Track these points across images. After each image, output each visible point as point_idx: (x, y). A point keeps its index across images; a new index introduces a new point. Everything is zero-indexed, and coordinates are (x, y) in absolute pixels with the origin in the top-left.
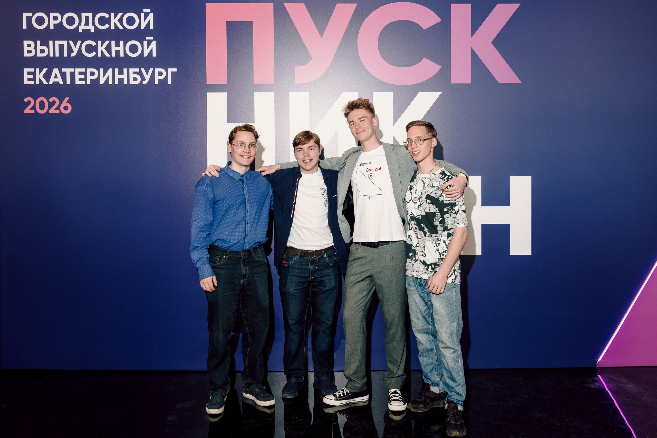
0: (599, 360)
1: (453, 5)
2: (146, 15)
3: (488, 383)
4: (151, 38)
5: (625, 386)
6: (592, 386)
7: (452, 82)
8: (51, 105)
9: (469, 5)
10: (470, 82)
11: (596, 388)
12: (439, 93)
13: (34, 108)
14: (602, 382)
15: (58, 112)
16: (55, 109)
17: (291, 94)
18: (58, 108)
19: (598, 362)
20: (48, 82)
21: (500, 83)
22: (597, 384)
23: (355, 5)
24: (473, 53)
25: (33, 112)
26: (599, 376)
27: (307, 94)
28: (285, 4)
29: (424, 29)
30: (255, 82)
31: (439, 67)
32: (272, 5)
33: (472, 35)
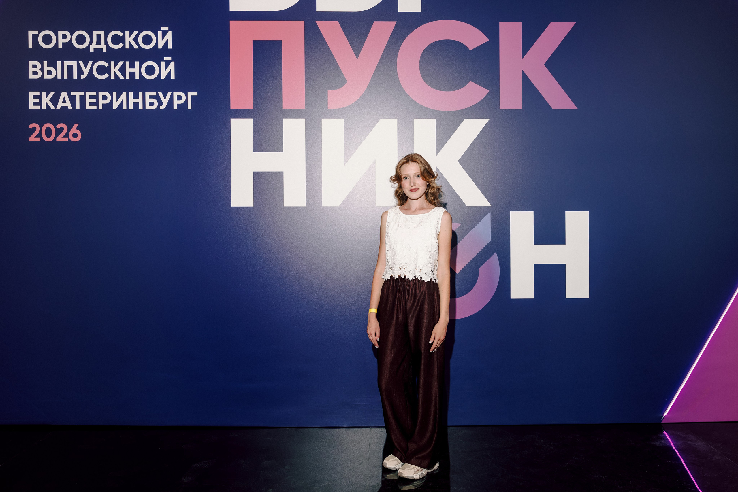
0: (664, 415)
1: (501, 24)
2: (164, 33)
3: (542, 440)
4: (170, 59)
5: (694, 444)
6: (658, 444)
7: (501, 108)
8: (59, 131)
9: (520, 24)
10: (521, 108)
11: (662, 446)
12: (487, 120)
13: (39, 135)
14: (668, 439)
15: (66, 139)
16: (63, 137)
17: (323, 120)
18: (66, 135)
19: (664, 417)
20: (56, 106)
21: (554, 108)
22: (663, 442)
23: (395, 23)
24: (524, 75)
25: (39, 139)
26: (664, 432)
27: (342, 121)
28: (317, 22)
29: (470, 49)
30: (284, 107)
31: (487, 91)
32: (302, 23)
33: (523, 56)
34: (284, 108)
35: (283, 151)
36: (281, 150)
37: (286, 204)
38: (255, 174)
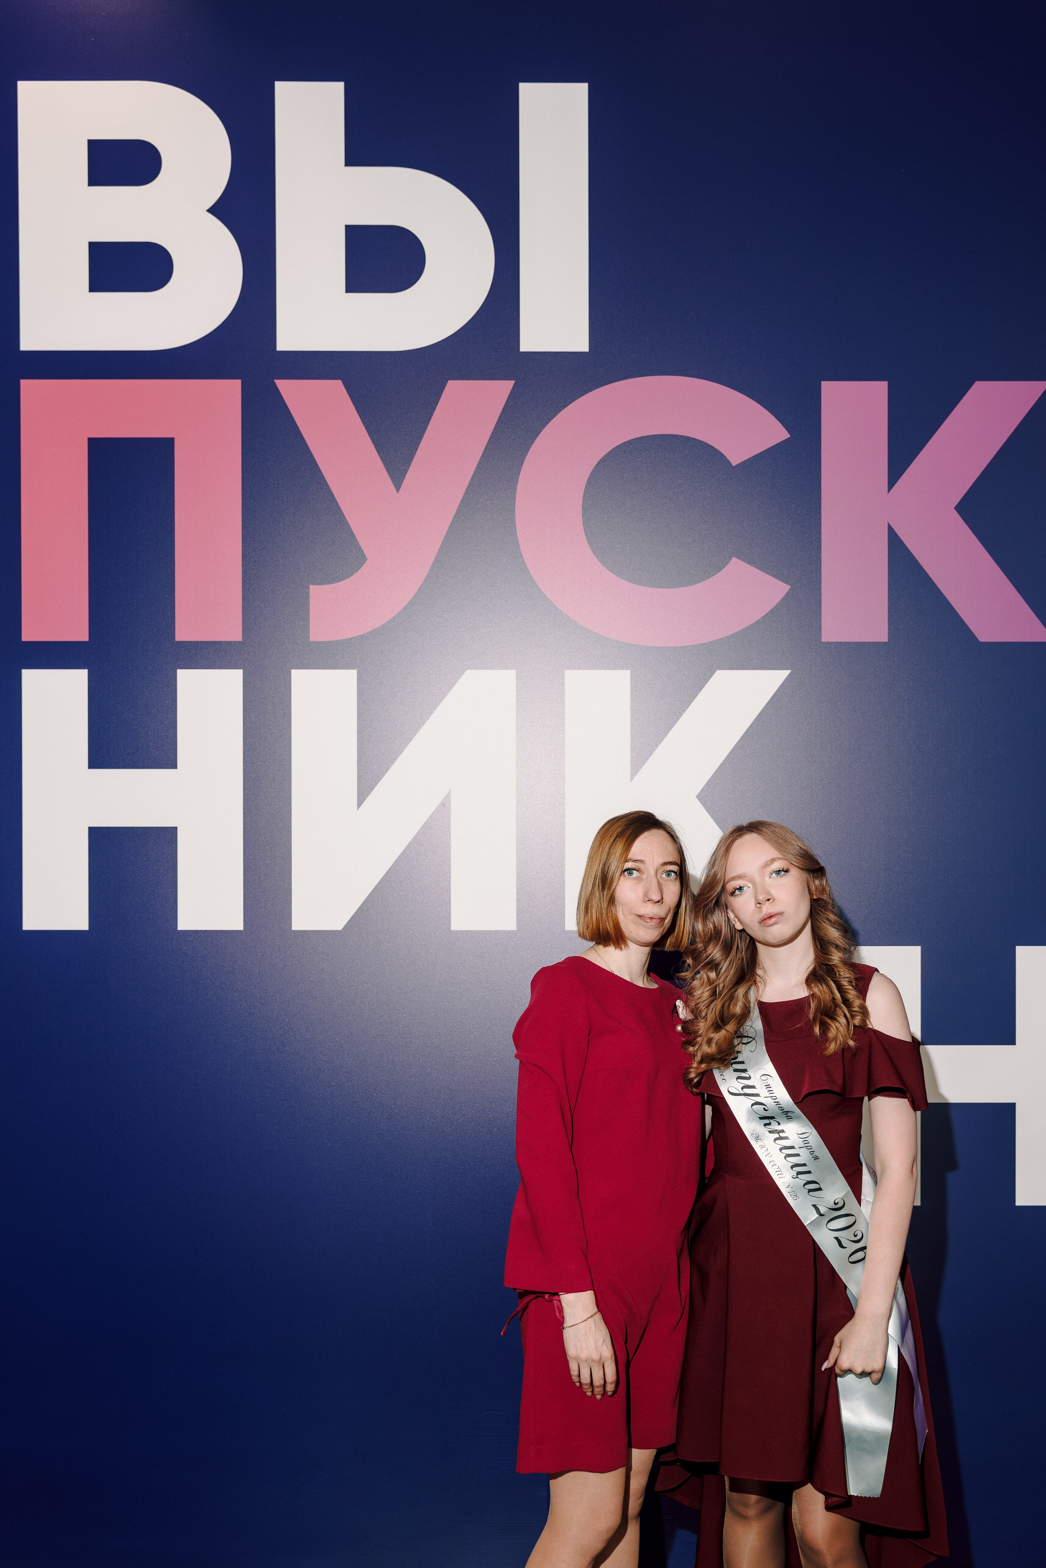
1: (827, 387)
7: (825, 638)
9: (882, 387)
10: (885, 639)
12: (784, 674)
17: (297, 675)
21: (983, 637)
23: (510, 384)
24: (895, 542)
27: (351, 675)
28: (279, 383)
29: (734, 463)
30: (181, 635)
31: (787, 588)
32: (235, 385)
33: (892, 483)
34: (178, 638)
35: (175, 766)
36: (170, 762)
37: (183, 924)
38: (96, 834)
